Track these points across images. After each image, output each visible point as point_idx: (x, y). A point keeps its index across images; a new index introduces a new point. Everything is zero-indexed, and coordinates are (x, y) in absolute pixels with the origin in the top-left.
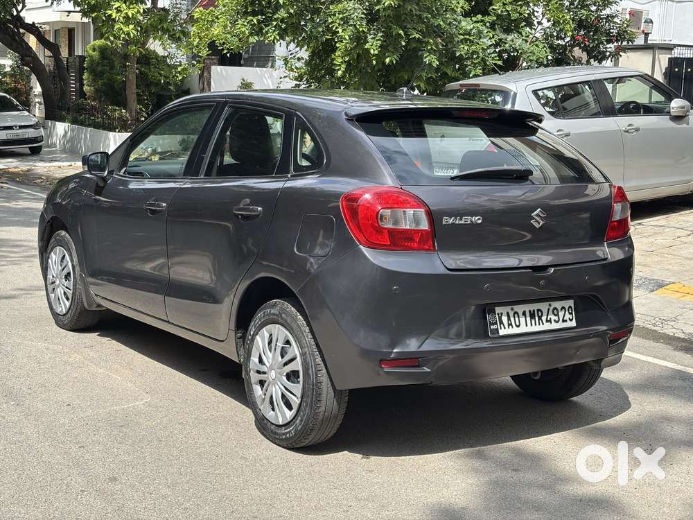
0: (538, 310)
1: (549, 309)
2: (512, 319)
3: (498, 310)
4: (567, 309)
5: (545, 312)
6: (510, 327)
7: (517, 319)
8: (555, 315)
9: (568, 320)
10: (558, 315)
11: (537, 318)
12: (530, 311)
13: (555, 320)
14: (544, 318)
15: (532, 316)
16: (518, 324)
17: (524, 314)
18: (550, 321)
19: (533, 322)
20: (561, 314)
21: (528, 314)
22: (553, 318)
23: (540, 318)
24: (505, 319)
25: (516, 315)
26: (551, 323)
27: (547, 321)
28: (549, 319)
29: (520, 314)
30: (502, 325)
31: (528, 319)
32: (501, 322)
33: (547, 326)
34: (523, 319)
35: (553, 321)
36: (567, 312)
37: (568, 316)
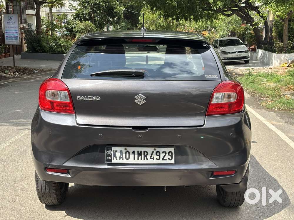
0: (144, 152)
1: (153, 152)
2: (124, 155)
3: (114, 149)
4: (167, 153)
5: (150, 153)
6: (121, 159)
7: (128, 155)
8: (157, 156)
9: (168, 160)
10: (159, 156)
11: (143, 156)
12: (138, 152)
13: (157, 159)
14: (148, 157)
15: (140, 154)
16: (127, 157)
17: (134, 152)
18: (153, 159)
19: (140, 158)
20: (162, 155)
21: (136, 153)
22: (156, 157)
23: (145, 156)
24: (118, 154)
25: (127, 153)
26: (154, 160)
27: (151, 158)
28: (152, 157)
29: (131, 152)
30: (115, 158)
31: (136, 156)
32: (115, 156)
33: (150, 161)
34: (132, 156)
35: (155, 159)
36: (167, 155)
37: (167, 157)
